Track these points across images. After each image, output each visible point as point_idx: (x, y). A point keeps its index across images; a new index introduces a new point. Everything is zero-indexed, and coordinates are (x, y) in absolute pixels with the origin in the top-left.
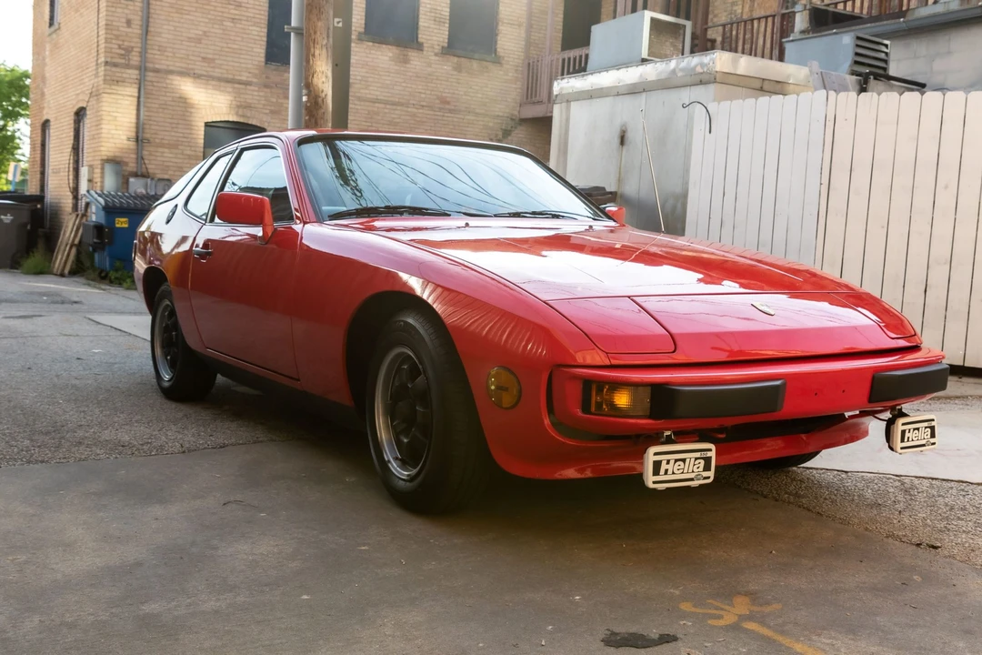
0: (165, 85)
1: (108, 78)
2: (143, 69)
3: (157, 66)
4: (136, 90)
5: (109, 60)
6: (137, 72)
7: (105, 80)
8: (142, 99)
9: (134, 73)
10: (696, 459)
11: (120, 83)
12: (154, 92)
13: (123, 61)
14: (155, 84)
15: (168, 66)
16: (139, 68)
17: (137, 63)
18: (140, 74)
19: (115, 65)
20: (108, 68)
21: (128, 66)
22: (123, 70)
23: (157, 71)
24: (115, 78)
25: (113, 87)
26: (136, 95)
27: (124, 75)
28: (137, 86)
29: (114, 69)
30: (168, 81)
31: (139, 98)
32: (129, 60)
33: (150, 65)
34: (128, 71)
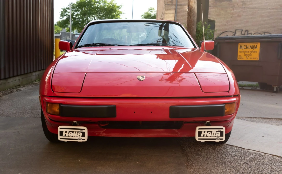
0: (183, 9)
1: (166, 9)
2: (177, 5)
3: (181, 4)
4: (175, 12)
5: (167, 3)
6: (175, 6)
7: (165, 10)
8: (176, 14)
9: (174, 7)
10: (78, 132)
11: (170, 10)
12: (180, 12)
13: (171, 3)
14: (180, 9)
15: (184, 3)
16: (175, 5)
17: (175, 3)
18: (176, 7)
19: (168, 5)
20: (166, 6)
21: (172, 5)
22: (171, 6)
23: (181, 5)
24: (168, 9)
25: (168, 11)
26: (174, 13)
27: (171, 7)
28: (175, 10)
29: (168, 6)
30: (184, 8)
31: (175, 14)
32: (173, 3)
33: (179, 4)
34: (172, 6)
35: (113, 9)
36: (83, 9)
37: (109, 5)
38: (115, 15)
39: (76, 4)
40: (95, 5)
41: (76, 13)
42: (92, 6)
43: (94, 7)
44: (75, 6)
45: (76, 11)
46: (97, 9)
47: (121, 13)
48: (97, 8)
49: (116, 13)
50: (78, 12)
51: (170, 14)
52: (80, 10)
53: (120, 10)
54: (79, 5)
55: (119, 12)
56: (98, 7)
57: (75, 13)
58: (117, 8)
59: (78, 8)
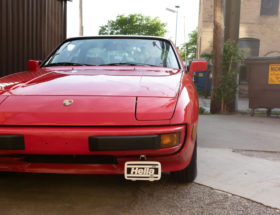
1: (204, 26)
5: (205, 20)
11: (208, 28)
13: (209, 20)
17: (213, 20)
19: (207, 22)
20: (204, 23)
22: (209, 23)
24: (206, 26)
25: (206, 29)
27: (209, 25)
29: (206, 23)
32: (211, 19)
34: (211, 23)
35: (157, 27)
36: (124, 27)
37: (152, 23)
38: (159, 33)
39: (116, 21)
40: (137, 22)
41: (116, 31)
42: (134, 24)
43: (136, 25)
44: (115, 24)
45: (116, 29)
46: (139, 28)
47: (166, 32)
48: (139, 26)
49: (160, 31)
50: (118, 30)
51: (208, 32)
52: (120, 28)
53: (164, 28)
54: (118, 23)
55: (164, 30)
56: (141, 24)
57: (114, 32)
58: (161, 26)
59: (118, 26)
